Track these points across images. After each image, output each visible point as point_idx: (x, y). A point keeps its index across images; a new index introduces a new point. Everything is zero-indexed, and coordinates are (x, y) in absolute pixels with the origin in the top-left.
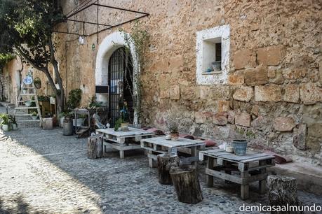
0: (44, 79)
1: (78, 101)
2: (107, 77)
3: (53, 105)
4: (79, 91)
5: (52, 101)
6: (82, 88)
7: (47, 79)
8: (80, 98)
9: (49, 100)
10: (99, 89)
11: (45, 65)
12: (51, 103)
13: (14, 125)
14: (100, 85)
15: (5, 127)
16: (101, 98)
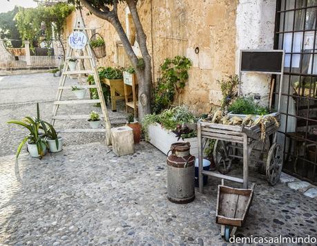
0: (111, 37)
1: (183, 85)
2: (273, 26)
3: (129, 87)
4: (184, 63)
5: (128, 79)
6: (190, 54)
7: (117, 37)
8: (187, 78)
9: (121, 77)
10: (252, 61)
11: (111, 8)
12: (126, 82)
13: (53, 144)
14: (255, 47)
15: (33, 149)
16: (254, 85)
